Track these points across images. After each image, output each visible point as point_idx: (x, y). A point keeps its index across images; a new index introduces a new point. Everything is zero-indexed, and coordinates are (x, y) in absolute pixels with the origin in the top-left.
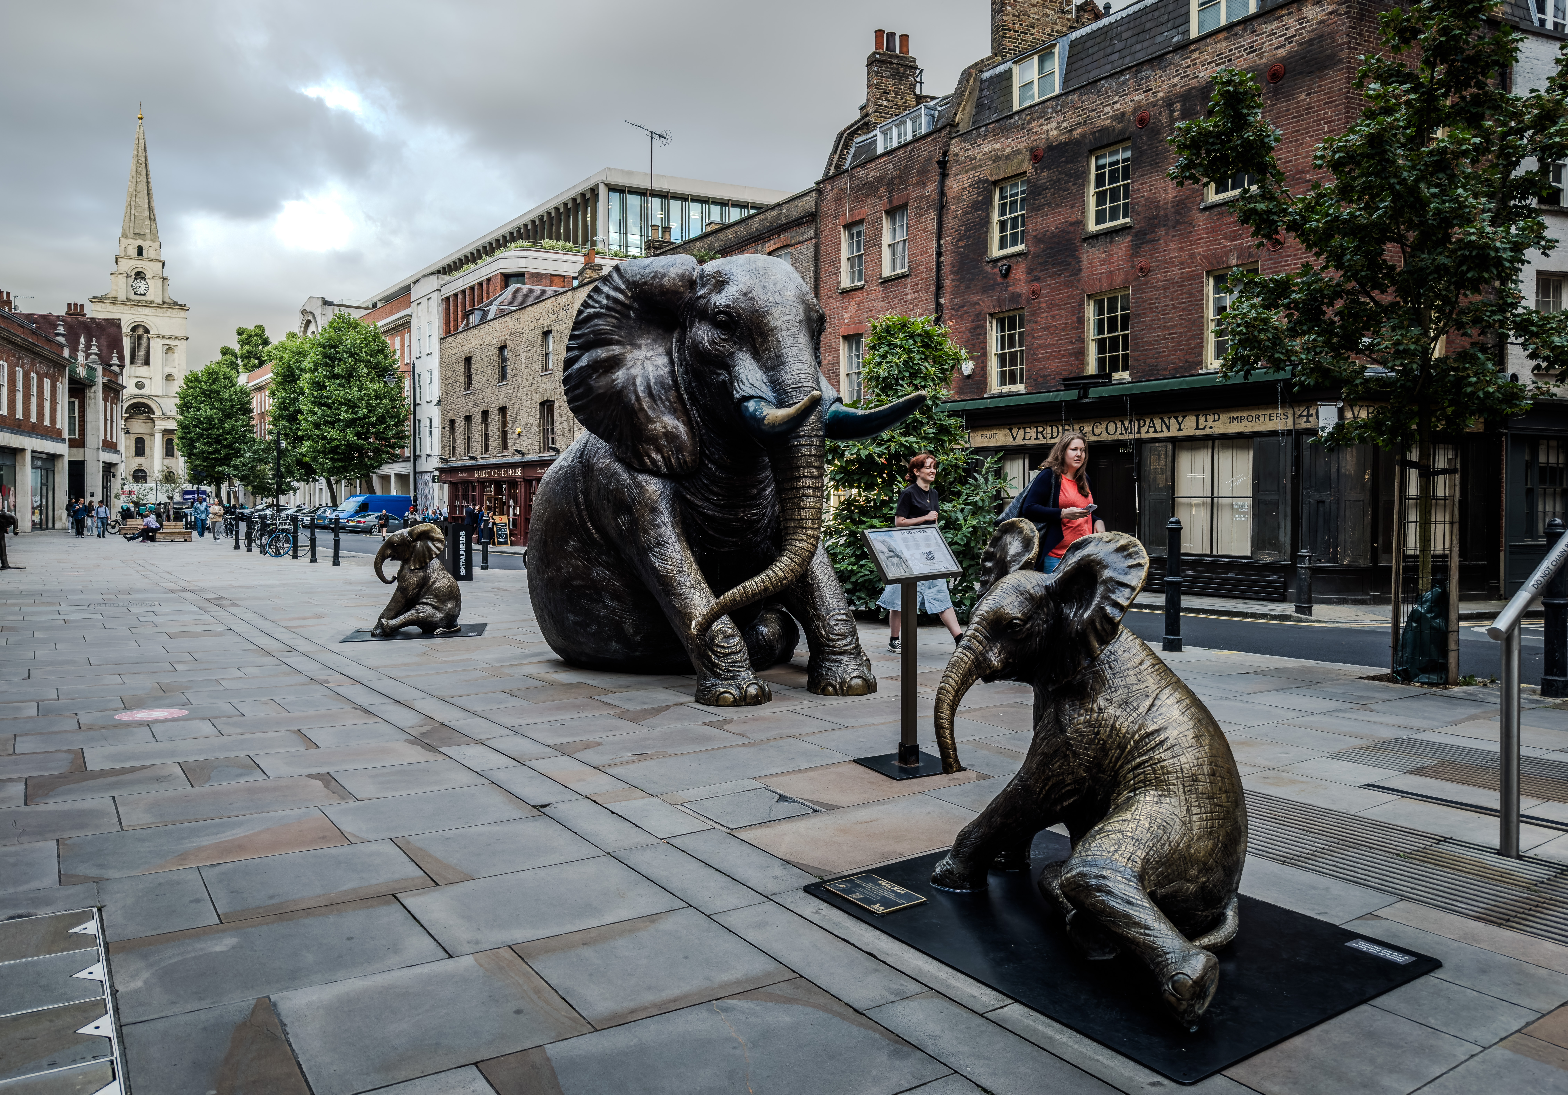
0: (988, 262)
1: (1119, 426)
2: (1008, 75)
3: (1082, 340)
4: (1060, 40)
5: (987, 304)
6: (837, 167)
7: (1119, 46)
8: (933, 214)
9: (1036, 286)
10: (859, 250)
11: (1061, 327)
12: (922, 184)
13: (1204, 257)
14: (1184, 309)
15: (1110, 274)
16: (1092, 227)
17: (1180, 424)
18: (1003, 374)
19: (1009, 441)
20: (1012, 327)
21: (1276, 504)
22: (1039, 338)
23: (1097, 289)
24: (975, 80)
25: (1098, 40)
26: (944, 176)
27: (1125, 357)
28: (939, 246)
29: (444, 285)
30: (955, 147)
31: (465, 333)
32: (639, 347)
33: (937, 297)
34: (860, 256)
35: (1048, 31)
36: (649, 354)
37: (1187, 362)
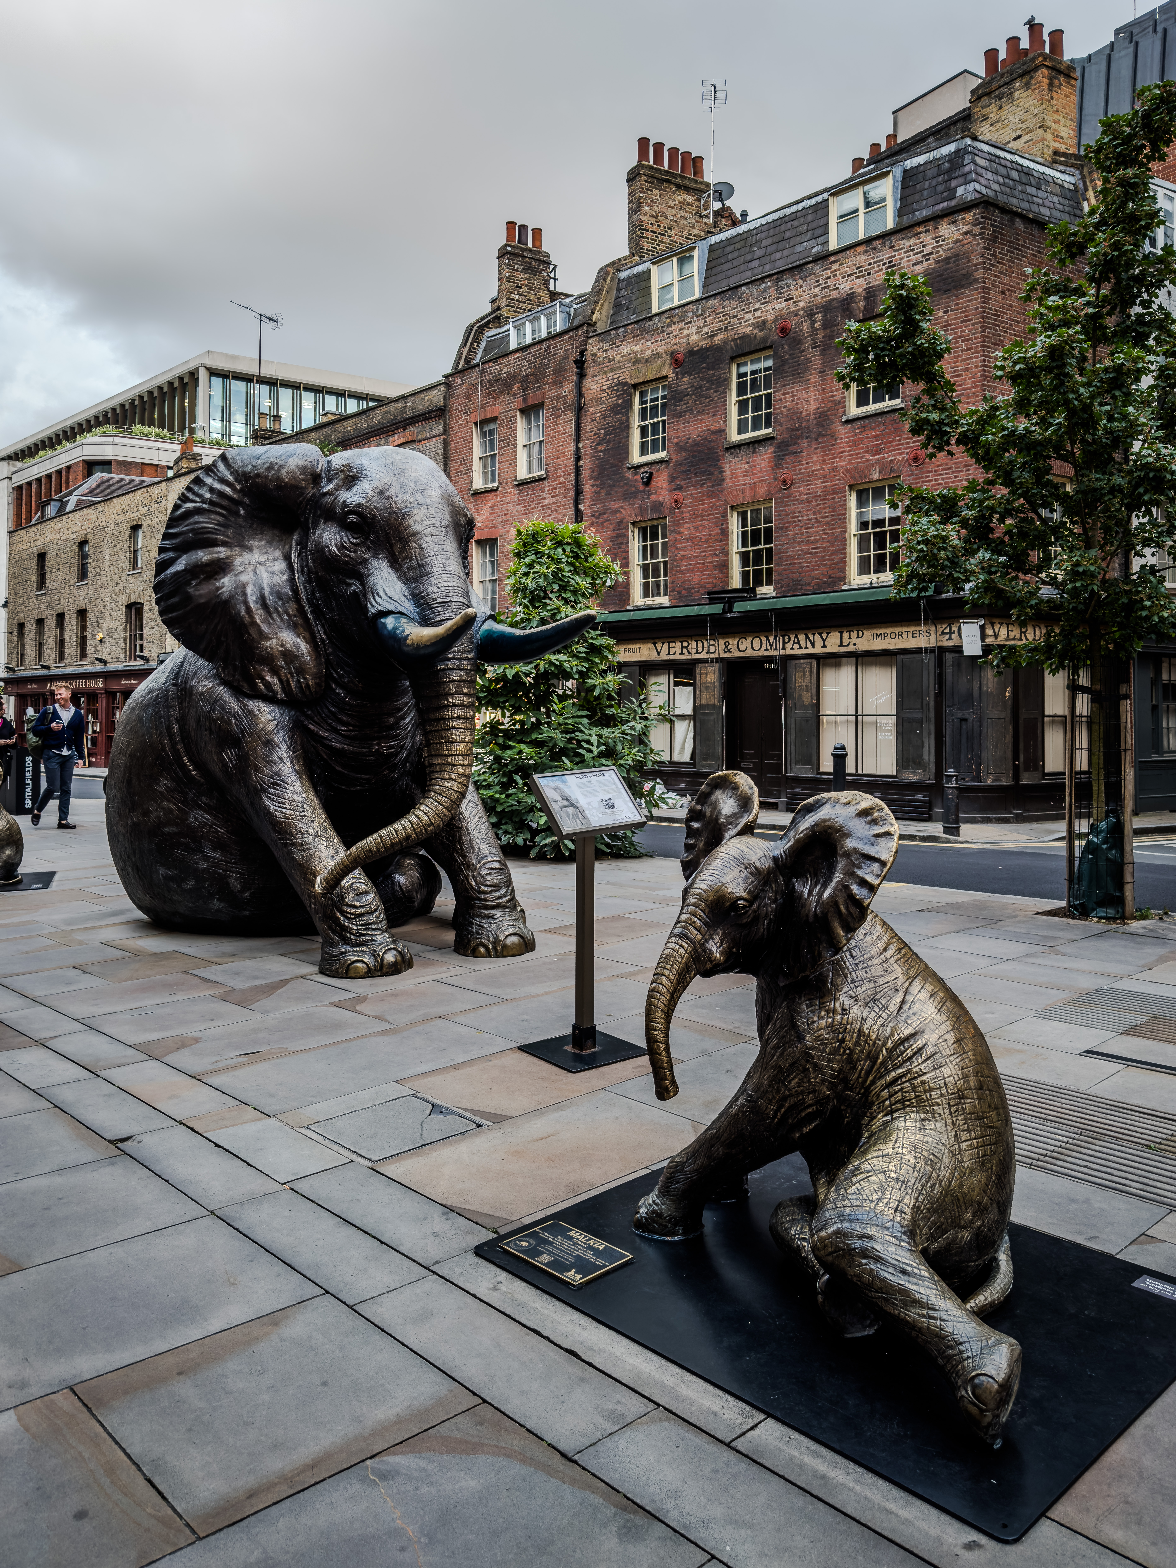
0: (629, 468)
1: (764, 642)
2: (646, 276)
3: (726, 553)
4: (700, 244)
5: (628, 512)
6: (467, 361)
7: (759, 253)
8: (570, 415)
9: (679, 495)
10: (492, 449)
11: (704, 539)
12: (559, 383)
13: (847, 471)
14: (827, 523)
15: (753, 486)
16: (735, 437)
17: (824, 641)
18: (646, 586)
19: (654, 656)
20: (655, 537)
21: (920, 722)
22: (682, 549)
23: (740, 500)
24: (612, 279)
25: (738, 246)
26: (582, 376)
27: (769, 571)
28: (578, 449)
29: (16, 472)
30: (593, 347)
31: (39, 527)
32: (250, 549)
33: (577, 502)
34: (493, 457)
35: (686, 234)
36: (263, 558)
37: (830, 577)
